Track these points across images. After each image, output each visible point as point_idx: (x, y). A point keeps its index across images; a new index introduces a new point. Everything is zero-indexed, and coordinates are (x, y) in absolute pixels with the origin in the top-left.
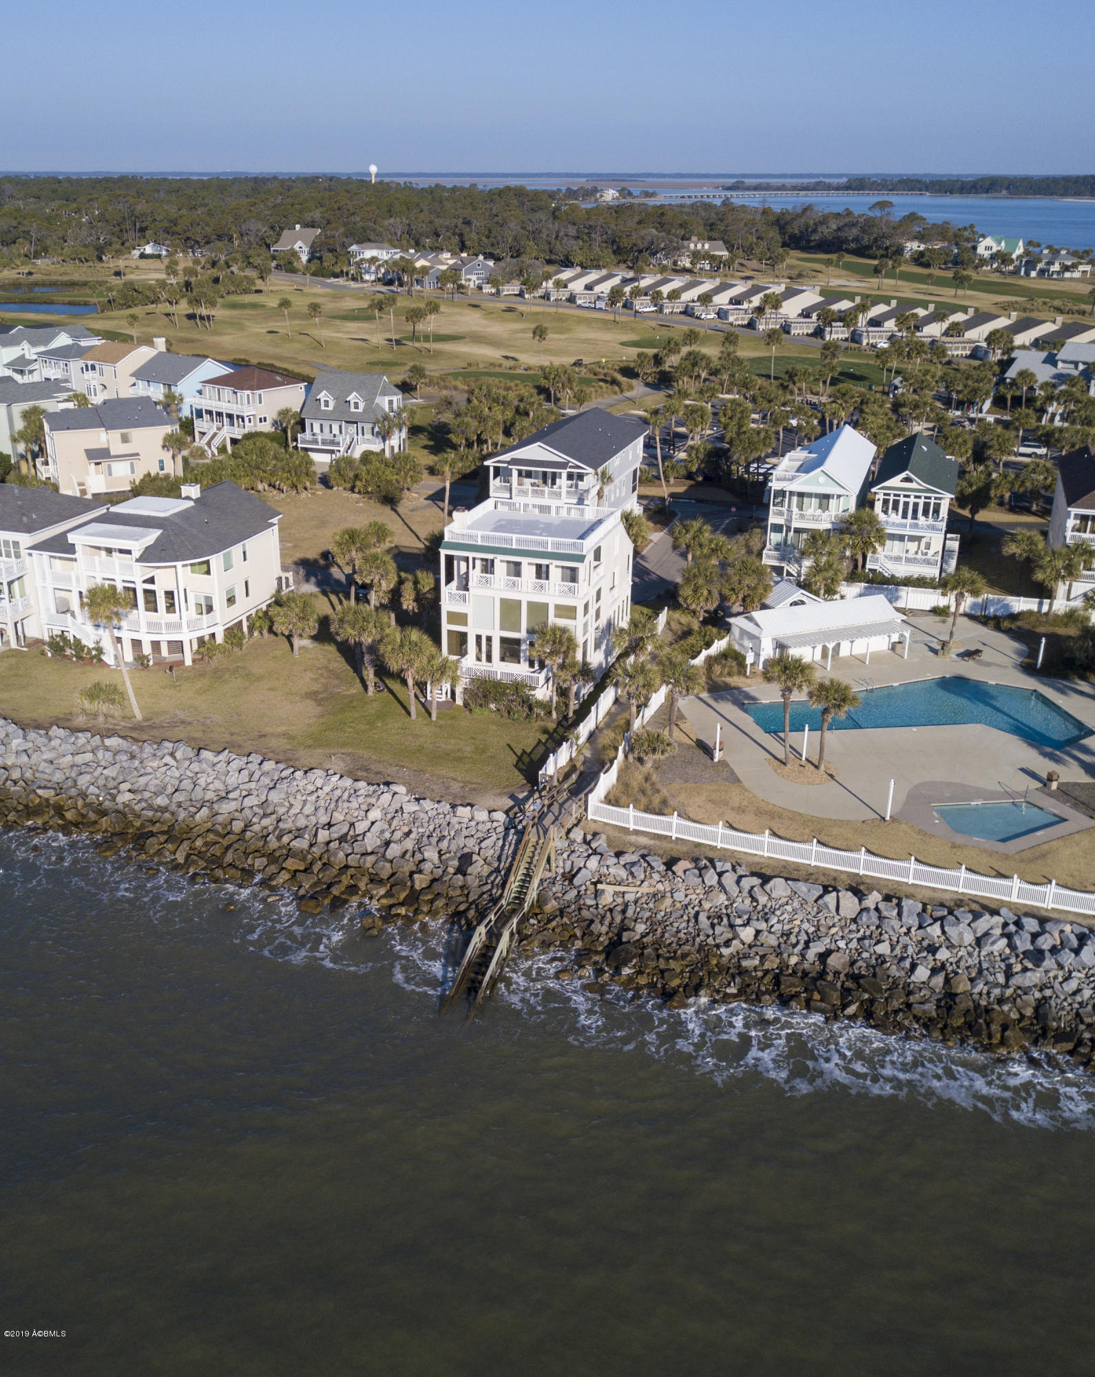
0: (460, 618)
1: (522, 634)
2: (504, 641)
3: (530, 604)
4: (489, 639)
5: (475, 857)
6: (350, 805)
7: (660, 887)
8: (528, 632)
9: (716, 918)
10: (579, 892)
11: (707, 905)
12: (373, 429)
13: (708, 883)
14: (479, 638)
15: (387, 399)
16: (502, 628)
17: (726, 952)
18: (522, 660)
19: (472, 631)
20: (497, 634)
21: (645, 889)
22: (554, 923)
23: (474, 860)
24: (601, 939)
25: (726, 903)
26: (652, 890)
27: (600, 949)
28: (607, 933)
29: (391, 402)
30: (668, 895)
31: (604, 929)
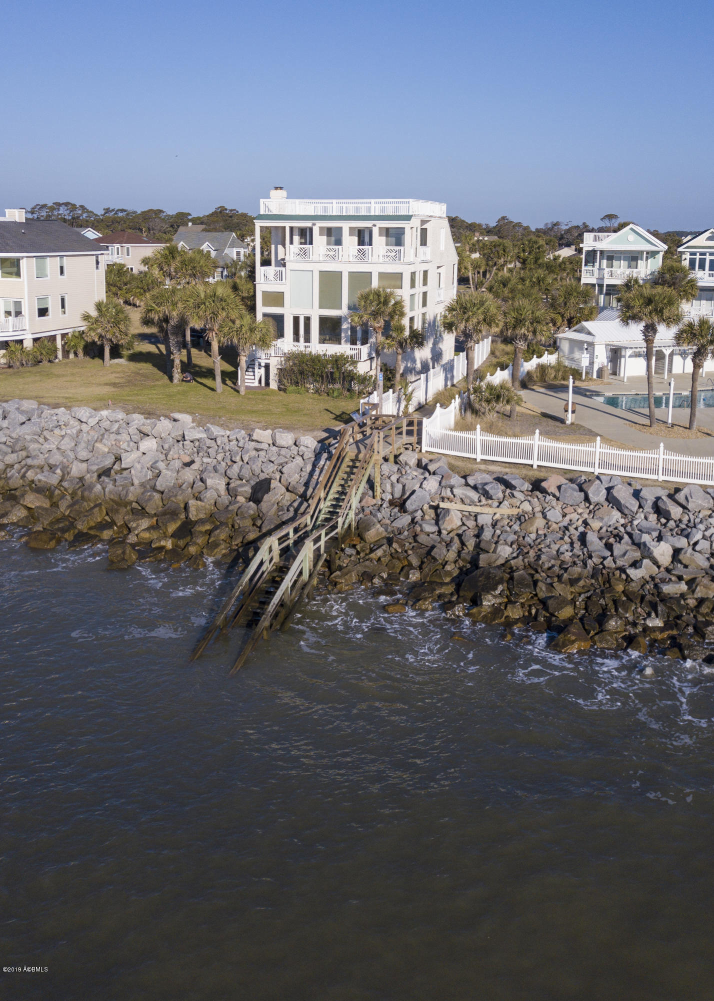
0: (277, 298)
1: (343, 311)
2: (323, 320)
3: (351, 274)
4: (308, 320)
5: (274, 484)
6: (119, 437)
7: (527, 507)
8: (349, 308)
9: (611, 538)
10: (413, 520)
11: (596, 524)
12: (222, 272)
13: (593, 498)
14: (296, 320)
15: (235, 250)
16: (321, 306)
17: (634, 573)
18: (343, 341)
19: (288, 312)
20: (316, 313)
21: (506, 510)
22: (379, 553)
23: (272, 486)
24: (448, 568)
25: (622, 521)
26: (515, 511)
27: (448, 580)
28: (455, 562)
29: (238, 253)
30: (539, 515)
31: (452, 555)
